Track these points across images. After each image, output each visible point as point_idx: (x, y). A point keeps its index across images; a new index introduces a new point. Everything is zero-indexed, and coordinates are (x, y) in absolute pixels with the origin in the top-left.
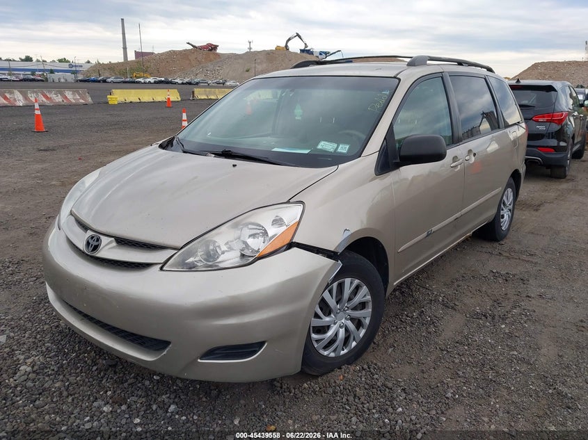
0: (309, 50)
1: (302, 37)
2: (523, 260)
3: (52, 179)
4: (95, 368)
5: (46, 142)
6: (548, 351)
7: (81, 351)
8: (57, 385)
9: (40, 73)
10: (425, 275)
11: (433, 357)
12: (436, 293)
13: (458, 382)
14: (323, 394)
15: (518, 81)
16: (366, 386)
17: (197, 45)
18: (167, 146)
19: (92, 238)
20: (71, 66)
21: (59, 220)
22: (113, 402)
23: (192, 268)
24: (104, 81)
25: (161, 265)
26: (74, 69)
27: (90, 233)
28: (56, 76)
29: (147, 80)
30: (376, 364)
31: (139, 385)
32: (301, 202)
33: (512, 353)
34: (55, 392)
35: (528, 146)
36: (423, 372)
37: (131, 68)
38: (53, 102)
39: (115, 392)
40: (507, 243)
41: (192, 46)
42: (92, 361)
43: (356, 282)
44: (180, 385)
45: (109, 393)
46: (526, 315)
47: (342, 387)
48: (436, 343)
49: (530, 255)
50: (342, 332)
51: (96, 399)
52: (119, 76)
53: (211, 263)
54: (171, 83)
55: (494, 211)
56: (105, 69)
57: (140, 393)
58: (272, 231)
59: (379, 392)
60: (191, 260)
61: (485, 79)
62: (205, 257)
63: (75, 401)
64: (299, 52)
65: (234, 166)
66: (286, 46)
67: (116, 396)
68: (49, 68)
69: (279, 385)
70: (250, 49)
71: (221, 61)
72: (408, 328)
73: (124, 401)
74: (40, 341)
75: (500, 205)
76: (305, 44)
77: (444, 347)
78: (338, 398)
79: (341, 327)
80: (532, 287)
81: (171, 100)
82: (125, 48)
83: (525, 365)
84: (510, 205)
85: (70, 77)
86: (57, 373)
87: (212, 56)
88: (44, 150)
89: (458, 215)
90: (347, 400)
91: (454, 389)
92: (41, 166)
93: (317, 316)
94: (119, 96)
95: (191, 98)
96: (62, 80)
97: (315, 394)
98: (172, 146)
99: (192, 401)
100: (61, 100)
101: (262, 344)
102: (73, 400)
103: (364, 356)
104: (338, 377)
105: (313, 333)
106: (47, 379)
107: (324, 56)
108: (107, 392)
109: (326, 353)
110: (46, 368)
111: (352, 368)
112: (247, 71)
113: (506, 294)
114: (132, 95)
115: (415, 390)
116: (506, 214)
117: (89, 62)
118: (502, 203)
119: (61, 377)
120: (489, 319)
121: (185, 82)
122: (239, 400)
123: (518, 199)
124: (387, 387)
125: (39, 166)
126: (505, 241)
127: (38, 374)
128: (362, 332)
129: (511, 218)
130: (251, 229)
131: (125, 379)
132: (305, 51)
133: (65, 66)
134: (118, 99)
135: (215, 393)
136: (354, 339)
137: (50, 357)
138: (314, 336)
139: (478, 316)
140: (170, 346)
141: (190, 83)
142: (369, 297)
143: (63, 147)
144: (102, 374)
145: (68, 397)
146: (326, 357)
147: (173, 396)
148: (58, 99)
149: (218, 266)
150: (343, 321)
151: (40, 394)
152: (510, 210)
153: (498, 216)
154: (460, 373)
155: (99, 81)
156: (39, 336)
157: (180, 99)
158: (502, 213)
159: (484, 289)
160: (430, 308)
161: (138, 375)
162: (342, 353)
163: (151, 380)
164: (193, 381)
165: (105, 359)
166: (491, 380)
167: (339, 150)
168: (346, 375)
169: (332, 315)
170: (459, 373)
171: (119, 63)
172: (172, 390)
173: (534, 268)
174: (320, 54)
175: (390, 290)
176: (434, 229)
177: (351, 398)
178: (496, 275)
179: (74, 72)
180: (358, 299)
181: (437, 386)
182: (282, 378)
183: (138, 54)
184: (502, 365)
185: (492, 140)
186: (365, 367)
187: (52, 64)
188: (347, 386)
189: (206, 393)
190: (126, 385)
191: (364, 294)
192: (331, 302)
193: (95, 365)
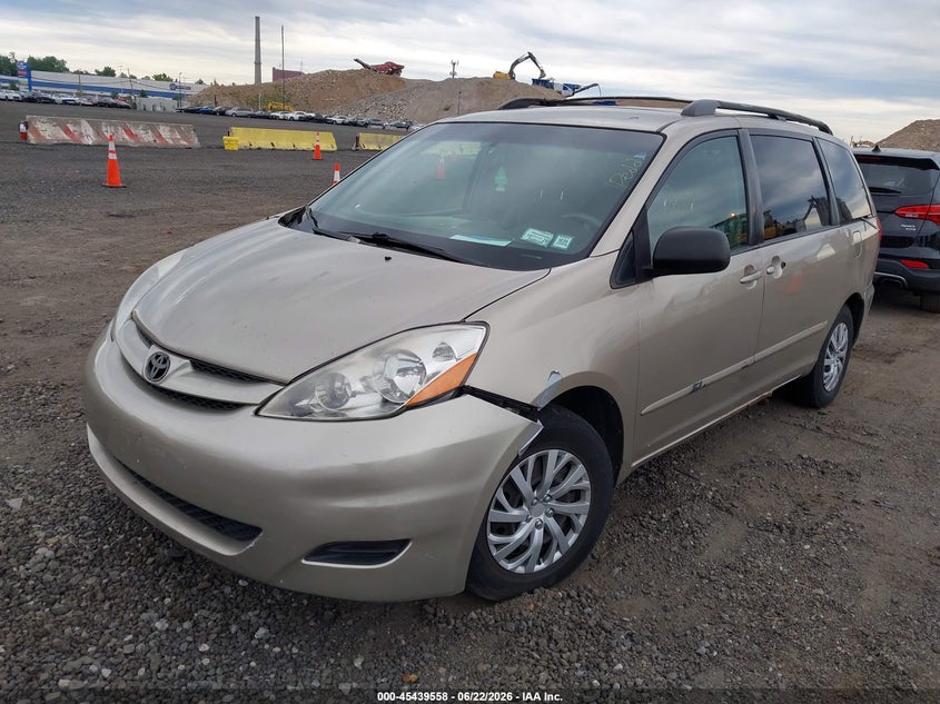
0: (546, 81)
1: (538, 59)
2: (854, 442)
3: (124, 262)
4: (150, 560)
5: (122, 203)
6: (875, 594)
7: (133, 533)
8: (89, 582)
9: (125, 95)
10: (690, 454)
11: (685, 588)
12: (703, 484)
13: (721, 630)
14: (500, 631)
15: (877, 149)
16: (570, 625)
17: (370, 64)
18: (292, 221)
19: (157, 357)
20: (173, 87)
21: (114, 326)
22: (172, 616)
23: (303, 415)
24: (222, 113)
25: (256, 407)
26: (176, 92)
27: (154, 350)
28: (150, 101)
29: (289, 115)
30: (591, 591)
31: (215, 592)
32: (484, 323)
33: (815, 591)
34: (85, 592)
35: (881, 256)
36: (665, 609)
37: (265, 96)
38: (138, 141)
39: (176, 600)
40: (832, 413)
41: (363, 64)
42: (148, 548)
43: (567, 456)
44: (278, 597)
45: (167, 601)
46: (847, 532)
47: (530, 622)
48: (693, 565)
49: (868, 434)
50: (539, 534)
51: (147, 608)
52: (245, 107)
53: (336, 410)
54: (324, 121)
55: (813, 359)
56: (225, 95)
57: (214, 604)
58: (434, 366)
59: (589, 636)
60: (304, 402)
61: (813, 143)
62: (327, 399)
63: (114, 609)
64: (530, 83)
65: (388, 259)
66: (511, 73)
67: (178, 606)
68: (140, 88)
69: (431, 610)
70: (454, 74)
71: (406, 91)
72: (651, 538)
73: (187, 615)
74: (73, 511)
75: (823, 351)
76: (542, 71)
77: (704, 573)
78: (523, 640)
79: (537, 526)
80: (864, 487)
81: (321, 149)
82: (258, 64)
83: (834, 612)
84: (842, 350)
85: (170, 104)
86: (92, 563)
87: (392, 83)
88: (117, 216)
89: (749, 361)
90: (537, 644)
91: (712, 642)
92: (108, 240)
93: (499, 506)
94: (241, 138)
95: (354, 148)
96: (159, 109)
97: (487, 629)
98: (300, 221)
99: (293, 625)
100: (151, 139)
101: (403, 543)
102: (111, 607)
103: (573, 576)
104: (527, 605)
105: (492, 532)
106: (75, 571)
107: (570, 91)
108: (164, 598)
109: (510, 566)
110: (77, 554)
111: (550, 593)
112: (447, 109)
113: (819, 495)
114: (262, 138)
115: (648, 637)
116: (834, 365)
117: (201, 82)
118: (827, 345)
119: (97, 570)
120: (786, 533)
121: (347, 121)
122: (366, 629)
123: (858, 342)
124: (603, 629)
125: (107, 240)
126: (829, 408)
127: (62, 562)
128: (572, 538)
129: (843, 374)
130: (400, 360)
131: (194, 581)
132: (541, 82)
133: (164, 87)
134: (240, 143)
135: (329, 614)
136: (558, 548)
137: (85, 538)
138: (492, 538)
139: (767, 527)
140: (261, 534)
141: (354, 124)
142: (586, 483)
143: (146, 213)
144: (160, 570)
145: (104, 601)
146: (511, 572)
147: (264, 614)
148: (147, 137)
149: (344, 415)
150: (542, 517)
151: (62, 593)
152: (841, 359)
153: (820, 368)
154: (726, 617)
155: (215, 113)
156: (71, 504)
157: (335, 148)
158: (827, 362)
159: (784, 484)
160: (692, 508)
161: (215, 576)
162: (537, 568)
163: (234, 586)
164: (297, 594)
165: (169, 548)
166: (775, 632)
167: (556, 244)
168: (539, 604)
169: (524, 507)
170: (724, 615)
171: (247, 86)
172: (264, 604)
173: (873, 456)
174: (565, 88)
175: (624, 473)
176: (706, 381)
177: (543, 642)
178: (807, 463)
179: (178, 97)
180: (568, 484)
181: (686, 635)
182: (438, 600)
183: (277, 74)
184: (796, 609)
185: (825, 241)
186: (573, 593)
187: (144, 82)
188: (539, 622)
189: (316, 614)
190: (194, 590)
191: (579, 477)
192: (524, 485)
193: (152, 556)
